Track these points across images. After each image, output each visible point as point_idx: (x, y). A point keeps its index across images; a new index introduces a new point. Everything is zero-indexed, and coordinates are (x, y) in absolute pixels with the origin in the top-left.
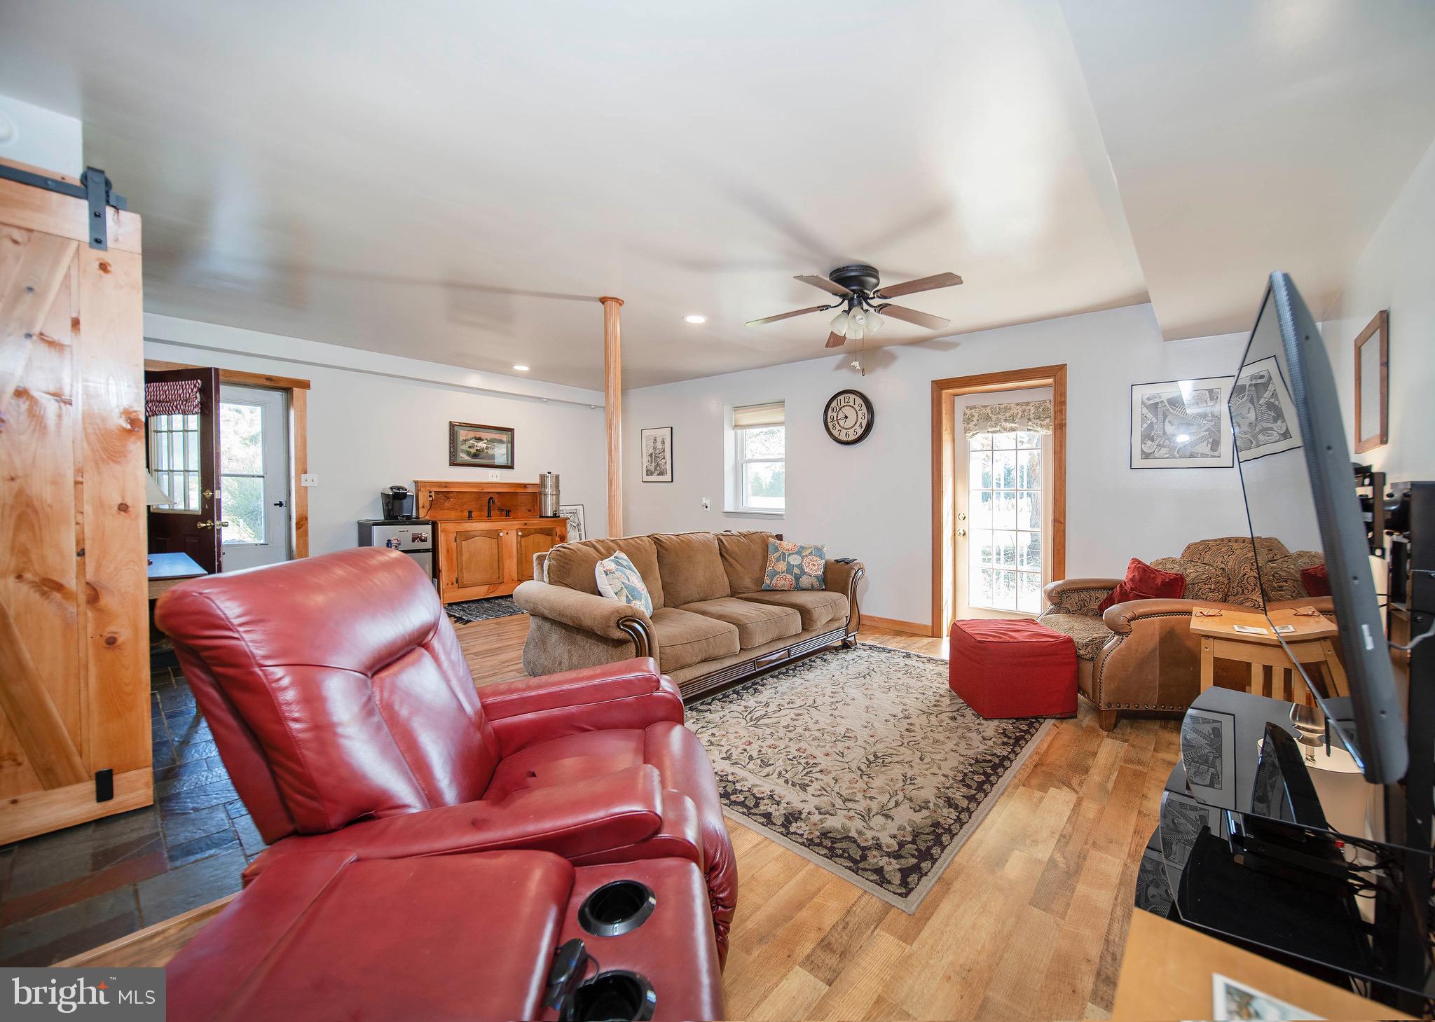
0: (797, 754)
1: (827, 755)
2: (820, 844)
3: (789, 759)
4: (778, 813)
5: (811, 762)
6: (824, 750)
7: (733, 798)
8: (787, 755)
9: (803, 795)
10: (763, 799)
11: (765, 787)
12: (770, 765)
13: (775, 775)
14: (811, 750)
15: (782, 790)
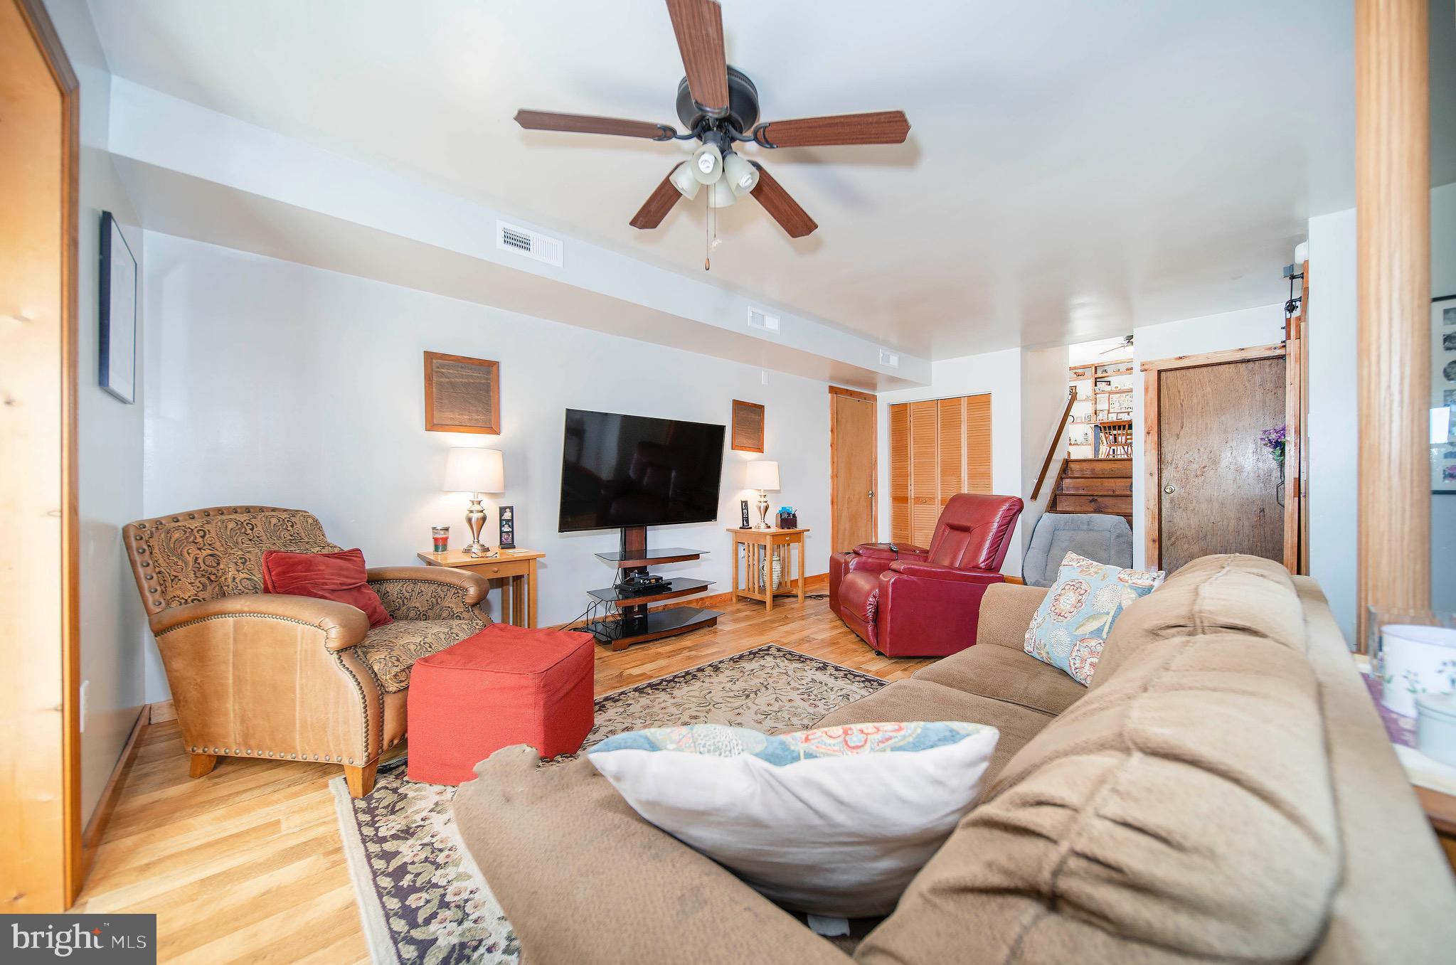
0: (817, 703)
1: (790, 700)
2: (806, 659)
3: (824, 699)
4: (830, 670)
5: (805, 696)
6: (792, 704)
7: (863, 679)
8: (827, 702)
9: (814, 677)
10: (842, 677)
11: (841, 683)
12: (841, 696)
13: (835, 689)
14: (805, 705)
15: (831, 681)
